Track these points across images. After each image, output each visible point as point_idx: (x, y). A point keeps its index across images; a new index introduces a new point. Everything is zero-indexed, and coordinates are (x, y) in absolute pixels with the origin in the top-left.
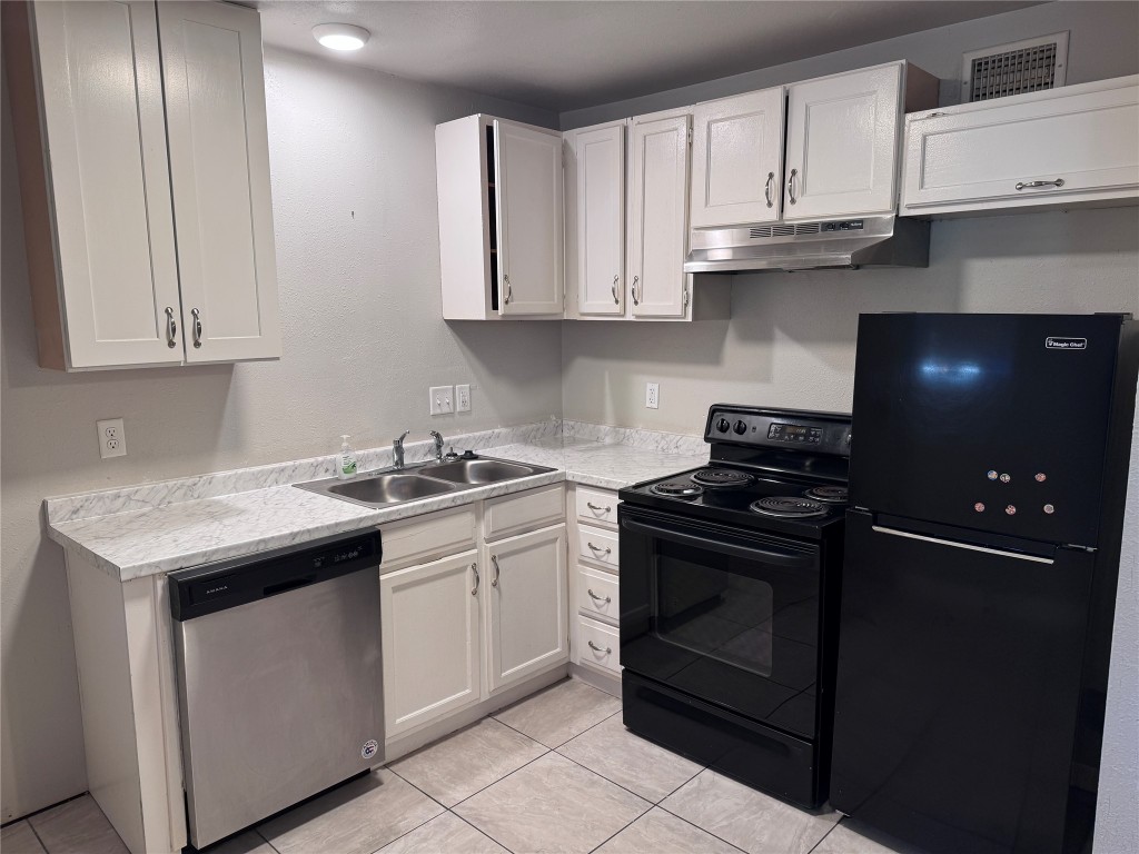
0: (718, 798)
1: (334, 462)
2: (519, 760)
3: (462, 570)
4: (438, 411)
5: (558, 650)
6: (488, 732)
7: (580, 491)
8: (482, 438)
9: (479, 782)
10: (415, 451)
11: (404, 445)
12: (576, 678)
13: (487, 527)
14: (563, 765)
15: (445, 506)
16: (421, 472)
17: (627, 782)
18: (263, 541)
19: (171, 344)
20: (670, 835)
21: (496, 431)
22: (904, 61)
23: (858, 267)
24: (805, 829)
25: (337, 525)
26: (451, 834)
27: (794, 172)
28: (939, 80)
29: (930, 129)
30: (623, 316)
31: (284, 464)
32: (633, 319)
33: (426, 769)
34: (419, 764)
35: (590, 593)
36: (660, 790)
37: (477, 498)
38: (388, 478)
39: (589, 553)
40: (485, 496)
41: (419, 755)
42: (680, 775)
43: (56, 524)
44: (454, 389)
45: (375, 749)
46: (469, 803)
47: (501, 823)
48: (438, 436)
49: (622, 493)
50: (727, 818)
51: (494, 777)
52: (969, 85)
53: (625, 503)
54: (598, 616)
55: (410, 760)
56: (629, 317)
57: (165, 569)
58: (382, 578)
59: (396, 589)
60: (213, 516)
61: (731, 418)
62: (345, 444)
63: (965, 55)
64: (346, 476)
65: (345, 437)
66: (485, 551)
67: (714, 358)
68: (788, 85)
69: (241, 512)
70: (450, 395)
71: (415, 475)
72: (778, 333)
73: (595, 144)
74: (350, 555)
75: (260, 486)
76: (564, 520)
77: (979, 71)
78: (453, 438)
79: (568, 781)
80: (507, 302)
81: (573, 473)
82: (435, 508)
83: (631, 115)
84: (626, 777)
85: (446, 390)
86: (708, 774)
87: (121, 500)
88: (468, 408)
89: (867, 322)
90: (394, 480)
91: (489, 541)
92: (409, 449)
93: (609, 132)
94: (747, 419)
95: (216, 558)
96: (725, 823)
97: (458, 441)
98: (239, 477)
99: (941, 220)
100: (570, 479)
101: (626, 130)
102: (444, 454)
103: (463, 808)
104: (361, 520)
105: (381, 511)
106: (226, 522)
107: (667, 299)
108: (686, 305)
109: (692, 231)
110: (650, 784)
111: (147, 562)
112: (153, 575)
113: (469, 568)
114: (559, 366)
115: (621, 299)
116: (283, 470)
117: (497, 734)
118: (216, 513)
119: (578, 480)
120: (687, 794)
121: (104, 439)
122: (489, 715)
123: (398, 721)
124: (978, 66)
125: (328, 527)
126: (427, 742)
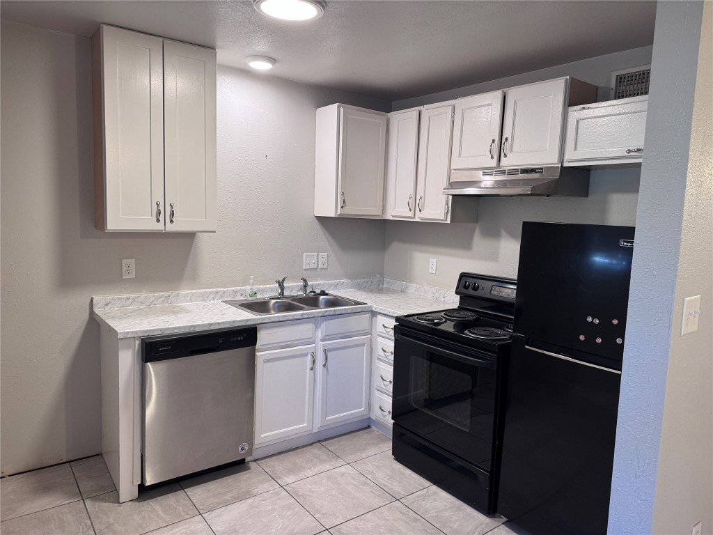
0: (435, 501)
1: (245, 290)
2: (327, 467)
3: (306, 355)
4: (308, 267)
5: (362, 409)
6: (316, 450)
7: (379, 317)
8: (332, 284)
9: (302, 475)
10: (292, 289)
11: (285, 285)
12: (373, 427)
13: (322, 332)
14: (352, 472)
15: (296, 318)
16: (293, 300)
17: (385, 486)
18: (193, 326)
19: (158, 221)
20: (401, 516)
21: (341, 281)
22: (568, 77)
23: (548, 196)
24: (482, 524)
25: (234, 322)
26: (279, 499)
27: (506, 139)
28: (597, 88)
29: (582, 117)
30: (414, 218)
31: (218, 289)
32: (419, 220)
33: (275, 465)
34: (273, 462)
35: (382, 378)
36: (403, 493)
37: (316, 315)
38: (274, 301)
39: (382, 353)
40: (321, 315)
41: (274, 458)
42: (417, 486)
43: (97, 310)
44: (318, 255)
45: (247, 448)
46: (293, 485)
47: (308, 497)
48: (305, 281)
49: (397, 319)
50: (437, 512)
51: (311, 473)
52: (614, 90)
53: (399, 325)
54: (385, 391)
55: (268, 459)
56: (417, 219)
57: (140, 335)
58: (257, 354)
59: (266, 361)
60: (175, 313)
61: (471, 281)
62: (251, 281)
63: (612, 73)
64: (251, 299)
65: (252, 277)
66: (320, 346)
67: (466, 245)
68: (505, 90)
69: (190, 311)
70: (316, 258)
71: (289, 301)
72: (503, 233)
73: (403, 120)
74: (239, 338)
75: (204, 300)
76: (370, 333)
77: (620, 82)
78: (315, 283)
79: (352, 481)
80: (342, 207)
81: (376, 308)
82: (291, 318)
83: (423, 104)
84: (386, 483)
85: (313, 255)
86: (434, 488)
87: (130, 301)
88: (326, 267)
89: (527, 227)
90: (276, 302)
91: (322, 340)
92: (289, 287)
93: (411, 114)
94: (480, 283)
95: (167, 332)
96: (435, 515)
97: (317, 284)
98: (193, 294)
99: (596, 169)
100: (374, 309)
101: (420, 113)
102: (308, 291)
103: (290, 487)
104: (248, 320)
105: (260, 317)
106: (179, 316)
107: (436, 209)
108: (447, 213)
109: (452, 171)
110: (398, 489)
111: (132, 330)
112: (134, 338)
113: (309, 354)
114: (383, 245)
115: (413, 209)
116: (217, 292)
117: (320, 452)
118: (175, 311)
119: (378, 311)
120: (418, 497)
121: (124, 268)
122: (319, 441)
123: (263, 435)
124: (620, 79)
125: (229, 322)
126: (280, 451)
